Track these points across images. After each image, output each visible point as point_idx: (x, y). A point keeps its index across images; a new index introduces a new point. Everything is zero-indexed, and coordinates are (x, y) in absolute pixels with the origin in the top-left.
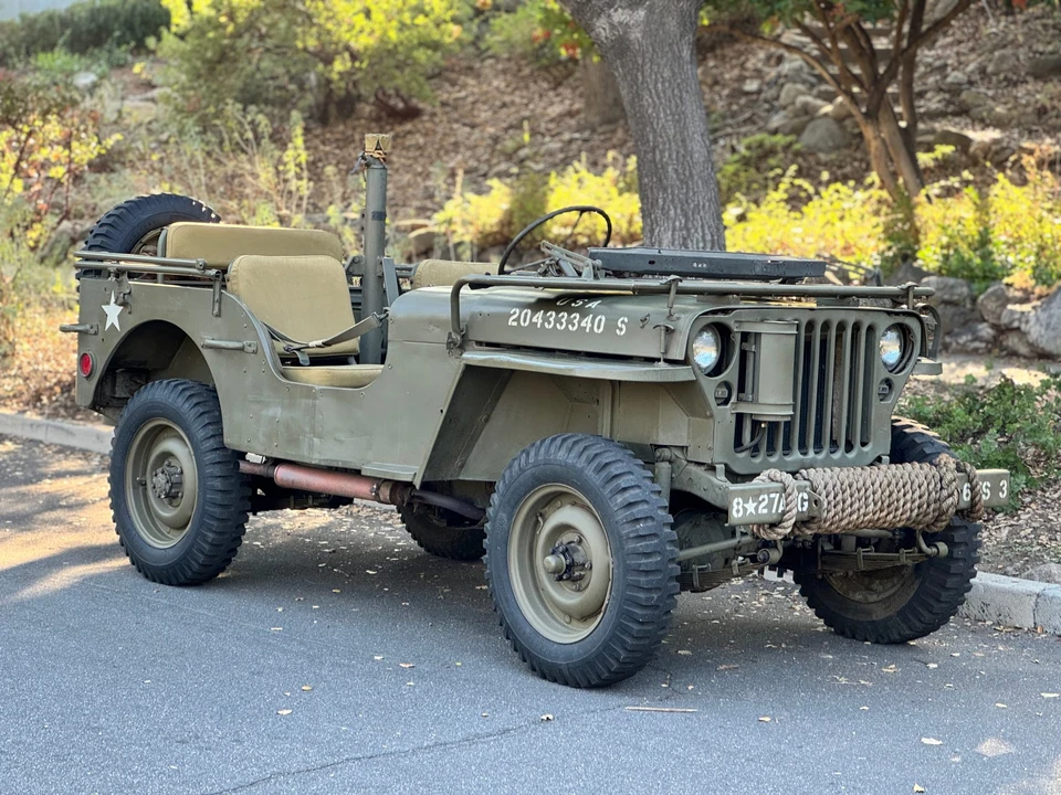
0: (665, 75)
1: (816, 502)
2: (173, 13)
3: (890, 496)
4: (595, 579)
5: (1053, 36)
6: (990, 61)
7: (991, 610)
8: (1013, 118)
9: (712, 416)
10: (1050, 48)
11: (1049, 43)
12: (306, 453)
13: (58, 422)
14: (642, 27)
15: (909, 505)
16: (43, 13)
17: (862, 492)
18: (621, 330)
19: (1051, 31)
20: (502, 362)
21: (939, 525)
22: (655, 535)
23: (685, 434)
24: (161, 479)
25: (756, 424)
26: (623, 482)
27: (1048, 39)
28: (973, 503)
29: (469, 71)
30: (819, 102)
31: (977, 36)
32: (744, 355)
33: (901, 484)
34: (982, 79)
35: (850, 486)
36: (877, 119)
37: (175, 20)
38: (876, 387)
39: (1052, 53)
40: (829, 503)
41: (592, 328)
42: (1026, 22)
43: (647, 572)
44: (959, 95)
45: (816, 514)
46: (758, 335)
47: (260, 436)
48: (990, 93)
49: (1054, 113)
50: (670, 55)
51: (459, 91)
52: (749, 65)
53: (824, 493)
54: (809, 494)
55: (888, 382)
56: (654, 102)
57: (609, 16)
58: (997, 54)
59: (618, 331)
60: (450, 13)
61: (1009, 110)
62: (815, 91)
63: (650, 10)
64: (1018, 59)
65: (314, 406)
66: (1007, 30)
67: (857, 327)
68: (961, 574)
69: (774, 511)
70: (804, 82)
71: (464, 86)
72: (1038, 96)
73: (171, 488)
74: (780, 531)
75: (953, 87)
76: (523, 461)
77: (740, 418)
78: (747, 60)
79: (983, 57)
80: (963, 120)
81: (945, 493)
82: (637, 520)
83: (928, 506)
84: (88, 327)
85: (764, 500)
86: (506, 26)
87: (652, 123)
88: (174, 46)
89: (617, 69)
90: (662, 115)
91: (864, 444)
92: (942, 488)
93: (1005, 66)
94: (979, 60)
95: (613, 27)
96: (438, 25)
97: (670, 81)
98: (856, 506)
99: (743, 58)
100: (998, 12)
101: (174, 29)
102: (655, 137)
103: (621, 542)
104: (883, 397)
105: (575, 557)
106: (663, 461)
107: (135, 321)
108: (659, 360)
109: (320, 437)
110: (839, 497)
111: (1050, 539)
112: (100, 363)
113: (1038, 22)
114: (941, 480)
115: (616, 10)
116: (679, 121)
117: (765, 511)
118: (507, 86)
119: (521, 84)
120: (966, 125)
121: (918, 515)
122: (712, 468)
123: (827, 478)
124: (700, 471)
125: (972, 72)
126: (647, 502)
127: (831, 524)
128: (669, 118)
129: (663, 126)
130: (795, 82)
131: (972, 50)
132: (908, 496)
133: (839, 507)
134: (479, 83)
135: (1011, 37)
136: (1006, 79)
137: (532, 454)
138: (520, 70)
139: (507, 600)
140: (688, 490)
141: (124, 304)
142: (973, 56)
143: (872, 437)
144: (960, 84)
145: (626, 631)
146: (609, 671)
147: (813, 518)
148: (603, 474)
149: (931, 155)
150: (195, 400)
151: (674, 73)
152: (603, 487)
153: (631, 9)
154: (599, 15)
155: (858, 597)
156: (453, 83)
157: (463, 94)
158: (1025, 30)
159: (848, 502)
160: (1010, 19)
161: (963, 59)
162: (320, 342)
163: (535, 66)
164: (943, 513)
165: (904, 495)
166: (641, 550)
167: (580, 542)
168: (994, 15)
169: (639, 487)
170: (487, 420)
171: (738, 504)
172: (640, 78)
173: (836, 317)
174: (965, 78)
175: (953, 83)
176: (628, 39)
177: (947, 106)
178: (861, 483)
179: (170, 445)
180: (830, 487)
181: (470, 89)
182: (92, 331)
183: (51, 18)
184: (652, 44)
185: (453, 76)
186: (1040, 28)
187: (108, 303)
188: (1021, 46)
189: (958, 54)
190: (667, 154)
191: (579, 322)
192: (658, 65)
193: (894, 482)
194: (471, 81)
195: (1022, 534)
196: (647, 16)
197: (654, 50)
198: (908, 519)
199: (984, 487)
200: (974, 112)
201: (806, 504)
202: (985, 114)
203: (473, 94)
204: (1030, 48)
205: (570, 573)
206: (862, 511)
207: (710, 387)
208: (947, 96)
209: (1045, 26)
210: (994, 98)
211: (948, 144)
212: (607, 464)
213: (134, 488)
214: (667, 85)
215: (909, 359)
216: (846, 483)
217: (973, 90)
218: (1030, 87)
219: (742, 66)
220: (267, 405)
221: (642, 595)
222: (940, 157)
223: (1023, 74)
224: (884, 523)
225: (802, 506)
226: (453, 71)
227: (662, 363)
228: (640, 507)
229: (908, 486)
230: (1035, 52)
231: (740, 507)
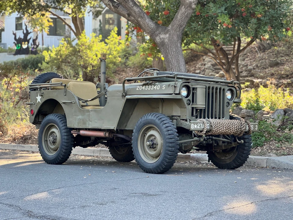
0: (174, 50)
1: (211, 126)
2: (45, 57)
3: (229, 126)
4: (159, 147)
5: (275, 57)
6: (259, 63)
7: (256, 164)
8: (265, 77)
9: (186, 108)
10: (274, 59)
11: (274, 58)
12: (88, 126)
13: (20, 145)
14: (168, 39)
15: (234, 129)
16: (10, 61)
17: (222, 125)
18: (164, 88)
19: (275, 55)
20: (135, 97)
21: (241, 134)
22: (173, 134)
23: (180, 113)
24: (51, 138)
25: (197, 110)
26: (165, 122)
27: (274, 57)
28: (249, 130)
29: (123, 71)
30: (215, 74)
31: (255, 58)
32: (193, 94)
33: (231, 124)
34: (257, 68)
35: (219, 123)
36: (229, 72)
37: (46, 59)
38: (225, 104)
39: (274, 61)
40: (214, 127)
41: (157, 88)
42: (268, 54)
43: (171, 143)
44: (251, 72)
45: (211, 129)
46: (196, 88)
47: (76, 123)
48: (259, 71)
49: (276, 75)
50: (175, 45)
51: (121, 76)
52: (197, 66)
53: (213, 124)
54: (209, 124)
55: (228, 103)
56: (171, 57)
57: (160, 36)
58: (260, 61)
59: (163, 88)
60: (118, 55)
61: (264, 74)
62: (214, 72)
63: (170, 35)
64: (266, 63)
65: (89, 114)
66: (263, 56)
67: (220, 89)
68: (247, 150)
69: (201, 128)
70: (211, 70)
71: (122, 75)
72: (271, 71)
73: (54, 140)
74: (203, 133)
75: (249, 70)
76: (141, 120)
77: (193, 108)
78: (196, 65)
79: (257, 63)
80: (252, 78)
81: (242, 126)
82: (169, 130)
83: (238, 130)
84: (33, 103)
85: (199, 125)
86: (133, 59)
87: (171, 62)
88: (46, 66)
89: (162, 50)
90: (173, 60)
91: (223, 118)
92: (241, 125)
93: (263, 64)
94: (256, 63)
95: (160, 39)
96: (115, 58)
97: (175, 52)
98: (221, 128)
99: (195, 65)
100: (261, 52)
101: (46, 61)
102: (172, 66)
103: (165, 136)
104: (227, 106)
105: (154, 142)
106: (174, 119)
107: (44, 100)
108: (173, 94)
109: (91, 121)
110: (217, 125)
111: (271, 151)
112: (36, 111)
113: (271, 53)
114: (241, 123)
115: (161, 35)
116: (178, 62)
117: (199, 128)
118: (133, 74)
119: (137, 74)
120: (253, 79)
121: (236, 132)
122: (186, 120)
123: (214, 121)
124: (184, 121)
125: (254, 66)
126: (171, 127)
127: (215, 132)
128: (175, 61)
129: (174, 63)
130: (209, 69)
131: (254, 61)
132: (233, 127)
133: (217, 128)
134: (126, 74)
135: (264, 57)
136: (263, 67)
137: (143, 118)
138: (137, 70)
139: (138, 155)
140: (181, 126)
141: (42, 96)
142: (254, 62)
143: (225, 116)
144: (251, 69)
145: (167, 158)
146: (163, 168)
147: (211, 130)
148: (160, 120)
149: (244, 85)
150: (60, 118)
151: (176, 50)
152: (160, 123)
153: (165, 34)
154: (157, 36)
155: (223, 158)
156: (119, 74)
157: (122, 77)
158: (268, 55)
159: (219, 127)
160: (264, 53)
161: (252, 63)
162: (91, 99)
163: (141, 69)
164: (242, 131)
165: (232, 126)
166: (170, 137)
167: (155, 138)
168: (259, 52)
169: (168, 123)
170: (132, 114)
172: (168, 51)
173: (215, 86)
174: (253, 68)
175: (249, 69)
176: (164, 42)
177: (248, 74)
178: (222, 123)
179: (53, 130)
180: (214, 123)
181: (123, 75)
182: (34, 104)
183: (12, 63)
184: (170, 43)
185: (119, 72)
186: (272, 55)
187: (38, 96)
188: (267, 59)
189: (250, 62)
190: (175, 70)
191: (154, 87)
192: (172, 48)
193: (230, 123)
194: (124, 74)
195: (264, 150)
196: (169, 36)
197: (171, 44)
198: (234, 132)
199: (252, 126)
200: (255, 75)
201: (209, 127)
202: (258, 76)
203: (124, 76)
204: (269, 60)
205: (153, 146)
206: (222, 129)
207: (185, 100)
208: (248, 72)
209: (273, 54)
210: (260, 72)
211: (248, 82)
212: (161, 118)
213: (44, 142)
214: (174, 52)
215: (233, 98)
216: (218, 122)
217: (255, 70)
218: (269, 69)
219: (195, 67)
220: (78, 116)
221: (170, 148)
222: (246, 85)
223: (267, 66)
224: (228, 133)
225: (208, 127)
226: (119, 71)
227: (174, 94)
228: (169, 127)
229: (233, 124)
230: (271, 61)
231: (193, 126)
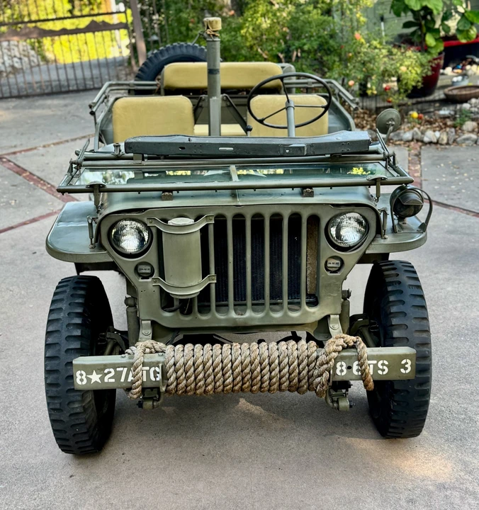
9: (135, 287)
55: (339, 258)
69: (122, 380)
85: (109, 372)
104: (335, 269)
117: (113, 380)
165: (270, 371)
171: (81, 375)
199: (381, 364)
201: (158, 376)
207: (128, 266)
225: (155, 377)
231: (84, 377)
